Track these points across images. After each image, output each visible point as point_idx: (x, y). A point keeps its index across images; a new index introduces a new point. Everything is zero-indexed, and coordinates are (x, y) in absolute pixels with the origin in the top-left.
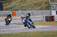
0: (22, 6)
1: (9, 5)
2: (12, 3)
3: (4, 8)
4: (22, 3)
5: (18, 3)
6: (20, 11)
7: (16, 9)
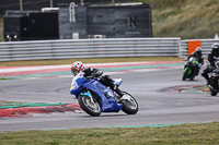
1: (174, 13)
2: (188, 7)
3: (157, 25)
5: (208, 5)
6: (217, 38)
7: (200, 29)
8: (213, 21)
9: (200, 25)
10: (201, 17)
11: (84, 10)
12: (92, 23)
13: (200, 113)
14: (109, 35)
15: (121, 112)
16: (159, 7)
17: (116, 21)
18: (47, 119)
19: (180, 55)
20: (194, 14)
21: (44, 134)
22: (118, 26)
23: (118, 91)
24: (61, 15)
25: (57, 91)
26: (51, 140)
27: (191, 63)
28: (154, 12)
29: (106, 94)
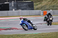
0: (53, 5)
1: (40, 4)
2: (43, 2)
3: (35, 7)
4: (53, 2)
5: (49, 2)
6: (51, 10)
7: (47, 8)
8: (50, 6)
9: (47, 7)
10: (47, 5)
11: (16, 3)
12: (18, 6)
13: (47, 30)
14: (22, 10)
15: (33, 29)
16: (36, 2)
17: (24, 6)
18: (6, 32)
19: (41, 15)
20: (45, 4)
21: (5, 36)
22: (25, 7)
23: (32, 24)
24: (10, 4)
25: (9, 24)
26: (7, 37)
27: (46, 17)
28: (34, 4)
29: (29, 25)
